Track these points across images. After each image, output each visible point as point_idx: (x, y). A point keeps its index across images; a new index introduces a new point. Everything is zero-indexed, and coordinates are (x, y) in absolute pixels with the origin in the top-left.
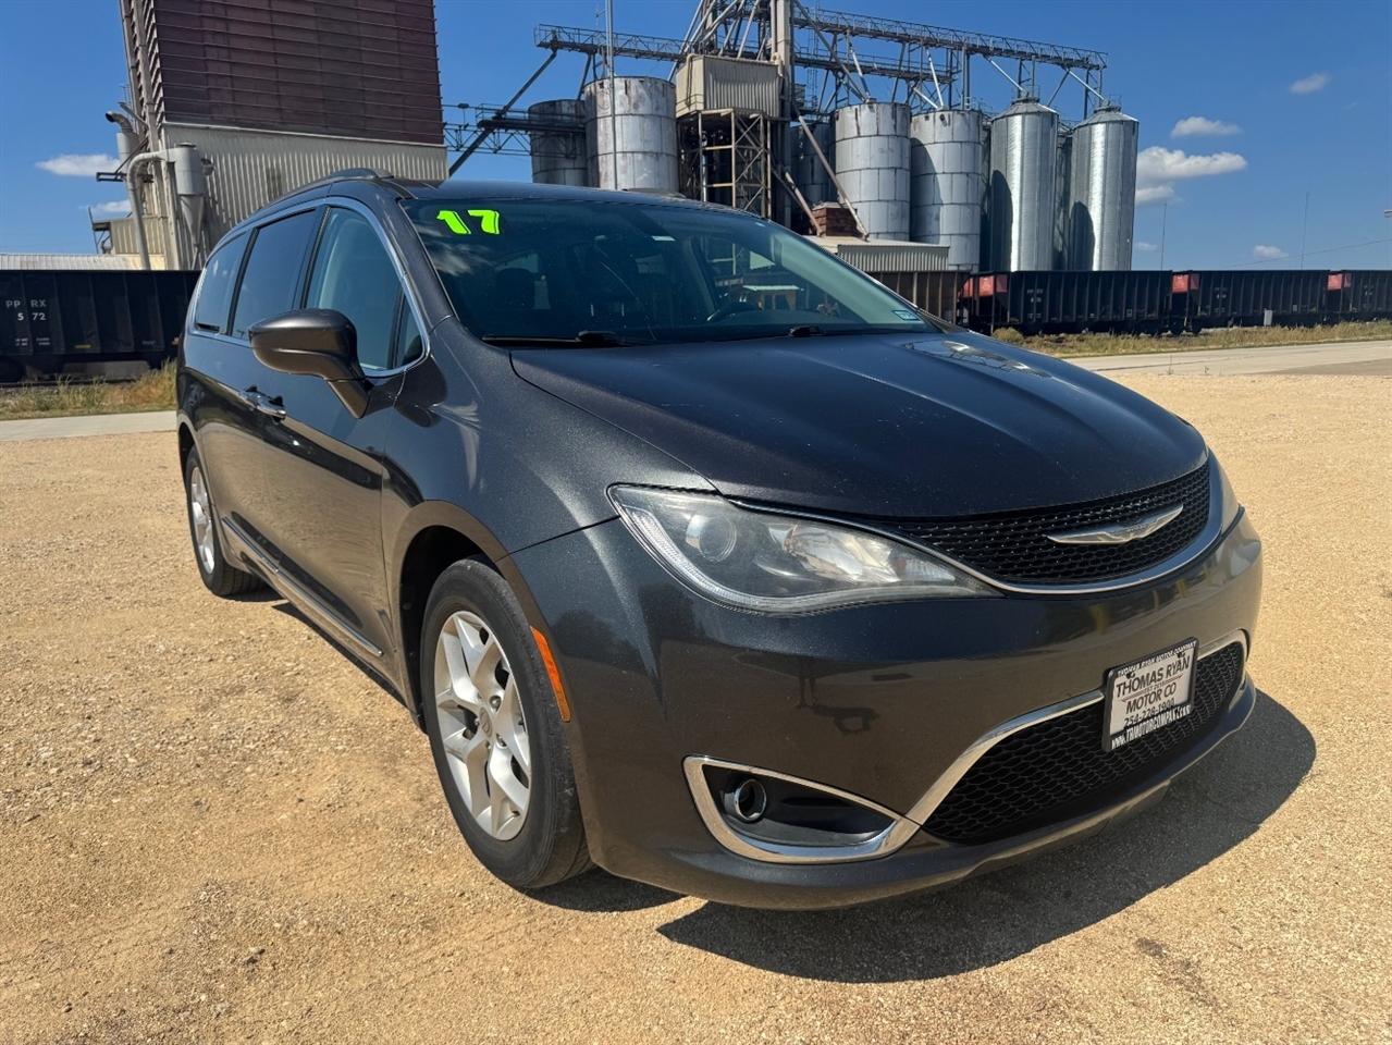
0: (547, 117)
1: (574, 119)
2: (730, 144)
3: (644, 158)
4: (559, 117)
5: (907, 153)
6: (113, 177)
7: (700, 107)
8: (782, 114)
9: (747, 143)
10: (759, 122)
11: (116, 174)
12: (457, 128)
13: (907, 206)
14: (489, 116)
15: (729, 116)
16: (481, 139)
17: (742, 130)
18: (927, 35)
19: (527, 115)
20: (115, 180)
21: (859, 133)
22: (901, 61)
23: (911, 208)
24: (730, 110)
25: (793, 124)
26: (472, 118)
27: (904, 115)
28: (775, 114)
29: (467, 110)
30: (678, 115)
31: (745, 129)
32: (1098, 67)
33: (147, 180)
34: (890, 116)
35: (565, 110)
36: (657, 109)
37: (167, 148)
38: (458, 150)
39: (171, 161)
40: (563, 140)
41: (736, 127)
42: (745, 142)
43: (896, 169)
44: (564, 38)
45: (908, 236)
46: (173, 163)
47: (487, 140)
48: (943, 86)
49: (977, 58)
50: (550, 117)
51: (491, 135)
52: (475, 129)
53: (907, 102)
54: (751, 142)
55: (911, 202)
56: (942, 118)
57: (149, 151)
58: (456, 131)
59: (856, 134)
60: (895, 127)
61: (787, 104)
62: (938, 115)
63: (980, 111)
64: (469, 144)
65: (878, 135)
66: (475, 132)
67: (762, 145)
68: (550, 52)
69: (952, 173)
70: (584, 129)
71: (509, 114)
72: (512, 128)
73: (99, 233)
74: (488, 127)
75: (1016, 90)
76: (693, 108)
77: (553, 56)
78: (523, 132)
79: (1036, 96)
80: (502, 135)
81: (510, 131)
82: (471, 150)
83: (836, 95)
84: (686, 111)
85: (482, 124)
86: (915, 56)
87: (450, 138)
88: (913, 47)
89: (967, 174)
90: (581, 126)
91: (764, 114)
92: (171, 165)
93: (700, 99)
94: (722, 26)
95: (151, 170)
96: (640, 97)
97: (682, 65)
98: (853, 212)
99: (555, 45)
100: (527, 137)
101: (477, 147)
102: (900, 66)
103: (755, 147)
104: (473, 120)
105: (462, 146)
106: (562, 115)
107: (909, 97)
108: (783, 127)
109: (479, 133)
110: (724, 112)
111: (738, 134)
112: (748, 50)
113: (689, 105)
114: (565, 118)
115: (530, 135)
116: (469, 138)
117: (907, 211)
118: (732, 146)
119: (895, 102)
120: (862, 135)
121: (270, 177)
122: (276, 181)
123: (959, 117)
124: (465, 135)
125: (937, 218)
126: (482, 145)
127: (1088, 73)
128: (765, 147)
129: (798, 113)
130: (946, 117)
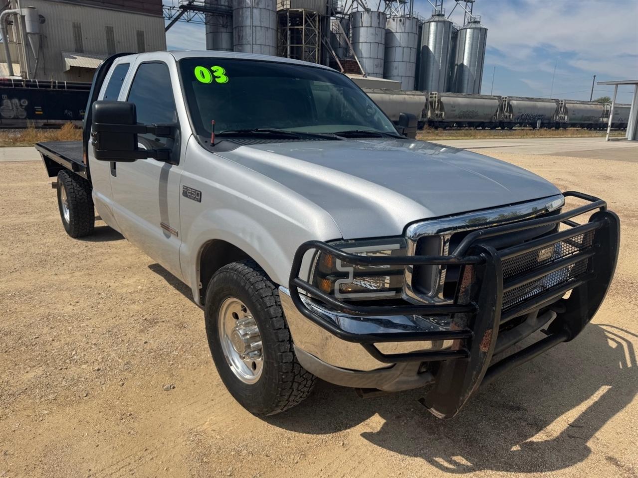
0: (213, 6)
1: (227, 8)
2: (302, 26)
3: (261, 29)
4: (220, 7)
5: (383, 36)
7: (288, 7)
8: (327, 14)
9: (310, 26)
10: (316, 16)
12: (169, 8)
13: (382, 61)
14: (185, 3)
15: (302, 12)
16: (181, 14)
17: (308, 20)
19: (204, 4)
21: (362, 25)
23: (385, 63)
24: (302, 9)
26: (177, 4)
27: (383, 18)
28: (323, 13)
30: (278, 10)
31: (309, 19)
33: (10, 23)
34: (377, 18)
36: (268, 6)
37: (21, 8)
38: (169, 19)
39: (23, 15)
40: (221, 17)
41: (305, 18)
43: (378, 43)
45: (382, 76)
46: (24, 16)
47: (184, 15)
48: (401, 5)
50: (215, 6)
51: (186, 13)
52: (178, 9)
53: (385, 11)
54: (311, 25)
55: (384, 60)
56: (400, 20)
57: (10, 9)
58: (169, 9)
59: (361, 25)
60: (379, 23)
61: (330, 9)
62: (399, 19)
63: (417, 19)
64: (175, 17)
65: (371, 26)
66: (178, 11)
67: (317, 27)
69: (404, 47)
70: (232, 13)
71: (195, 3)
72: (197, 10)
74: (184, 8)
75: (434, 10)
76: (285, 7)
78: (202, 12)
79: (443, 13)
80: (191, 13)
81: (195, 12)
82: (176, 19)
83: (352, 5)
84: (282, 8)
85: (182, 7)
87: (166, 12)
89: (411, 48)
90: (231, 12)
91: (318, 12)
92: (23, 17)
93: (288, 3)
95: (12, 18)
98: (358, 63)
101: (179, 18)
103: (314, 28)
104: (177, 6)
105: (171, 17)
106: (221, 5)
107: (386, 9)
108: (327, 19)
109: (180, 12)
110: (300, 10)
111: (306, 21)
113: (283, 6)
114: (223, 7)
115: (205, 15)
116: (175, 13)
117: (383, 64)
118: (303, 27)
119: (379, 11)
120: (364, 26)
121: (74, 26)
122: (77, 28)
123: (408, 20)
124: (173, 12)
125: (396, 68)
126: (182, 17)
127: (466, 4)
128: (319, 29)
129: (334, 13)
130: (402, 20)
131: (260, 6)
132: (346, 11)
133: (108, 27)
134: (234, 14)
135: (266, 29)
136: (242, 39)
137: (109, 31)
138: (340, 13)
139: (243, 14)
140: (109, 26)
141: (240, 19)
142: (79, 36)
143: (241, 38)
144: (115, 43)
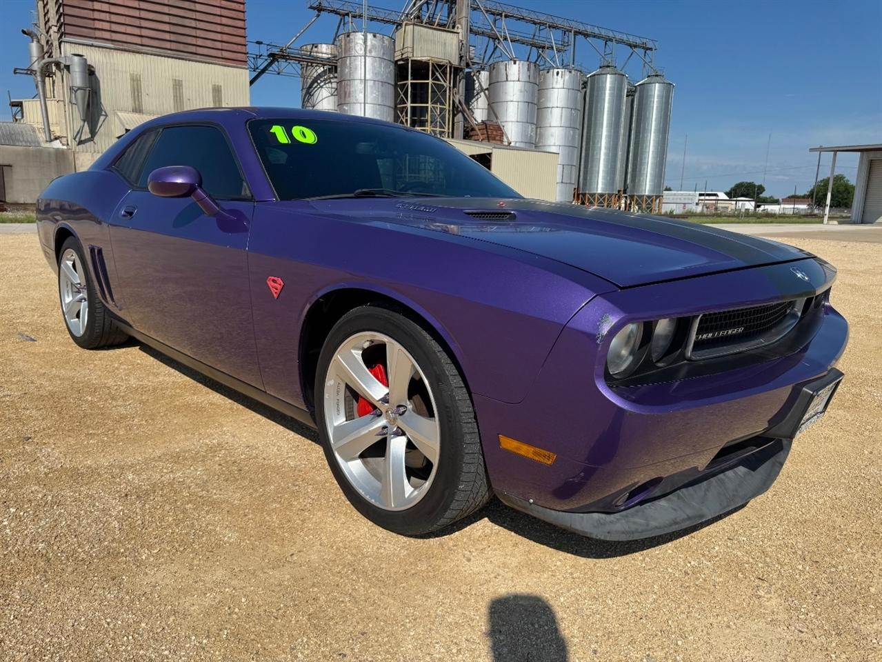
0: (312, 53)
1: (330, 56)
2: (428, 79)
3: (374, 84)
4: (320, 55)
6: (25, 72)
7: (410, 55)
8: (461, 63)
9: (438, 80)
10: (447, 67)
11: (28, 70)
12: (255, 56)
13: (534, 126)
14: (275, 51)
15: (428, 62)
16: (270, 64)
17: (436, 72)
18: (551, 21)
19: (300, 52)
20: (27, 74)
21: (507, 79)
22: (534, 36)
24: (429, 58)
25: (467, 70)
26: (264, 51)
27: (536, 70)
28: (455, 62)
29: (262, 45)
30: (396, 59)
31: (438, 71)
32: (651, 49)
33: (49, 75)
34: (527, 70)
35: (324, 51)
36: (384, 54)
37: (65, 55)
38: (254, 71)
39: (67, 64)
41: (433, 71)
42: (437, 79)
43: (528, 103)
44: (325, 4)
47: (273, 65)
48: (559, 53)
49: (580, 37)
50: (315, 54)
51: (276, 63)
52: (266, 58)
53: (537, 61)
56: (558, 73)
57: (52, 57)
58: (254, 58)
59: (505, 79)
60: (529, 76)
61: (464, 57)
62: (556, 71)
63: (580, 71)
64: (262, 67)
65: (519, 81)
66: (266, 60)
67: (448, 82)
68: (316, 12)
69: (562, 108)
70: (336, 63)
71: (289, 51)
72: (290, 59)
73: (15, 109)
74: (274, 57)
75: (603, 59)
76: (405, 55)
77: (318, 16)
78: (297, 62)
79: (615, 64)
80: (282, 63)
81: (289, 61)
82: (263, 71)
84: (400, 57)
85: (271, 55)
86: (543, 33)
87: (250, 63)
88: (542, 27)
89: (572, 109)
90: (335, 61)
91: (450, 62)
92: (68, 67)
93: (410, 50)
94: (425, 5)
96: (373, 46)
97: (399, 27)
98: (502, 128)
99: (320, 9)
100: (299, 65)
101: (267, 69)
102: (533, 39)
103: (443, 82)
104: (265, 54)
105: (257, 68)
106: (322, 53)
107: (538, 57)
108: (461, 71)
109: (269, 61)
110: (424, 59)
111: (433, 74)
112: (441, 22)
113: (402, 54)
114: (324, 55)
115: (301, 64)
116: (262, 63)
117: (534, 129)
118: (430, 81)
119: (530, 60)
120: (509, 80)
121: (133, 80)
122: (136, 82)
123: (567, 73)
124: (260, 61)
125: (552, 135)
126: (271, 68)
127: (645, 52)
128: (450, 83)
129: (471, 64)
130: (560, 73)
131: (373, 54)
132: (485, 62)
133: (175, 80)
134: (338, 64)
135: (380, 83)
136: (349, 96)
137: (178, 85)
138: (478, 63)
139: (350, 64)
140: (177, 79)
141: (347, 70)
142: (138, 92)
143: (347, 95)
144: (185, 100)
